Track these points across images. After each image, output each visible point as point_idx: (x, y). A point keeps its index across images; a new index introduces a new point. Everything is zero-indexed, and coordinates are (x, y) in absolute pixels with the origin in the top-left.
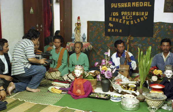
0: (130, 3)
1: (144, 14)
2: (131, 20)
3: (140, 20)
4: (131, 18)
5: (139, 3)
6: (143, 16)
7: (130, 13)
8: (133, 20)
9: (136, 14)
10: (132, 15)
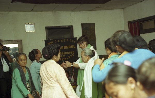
0: (63, 47)
1: (72, 53)
2: (65, 57)
3: (70, 56)
4: (64, 56)
5: (68, 46)
6: (72, 54)
7: (64, 53)
8: (66, 57)
9: (67, 53)
10: (65, 54)
